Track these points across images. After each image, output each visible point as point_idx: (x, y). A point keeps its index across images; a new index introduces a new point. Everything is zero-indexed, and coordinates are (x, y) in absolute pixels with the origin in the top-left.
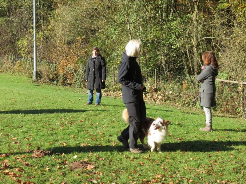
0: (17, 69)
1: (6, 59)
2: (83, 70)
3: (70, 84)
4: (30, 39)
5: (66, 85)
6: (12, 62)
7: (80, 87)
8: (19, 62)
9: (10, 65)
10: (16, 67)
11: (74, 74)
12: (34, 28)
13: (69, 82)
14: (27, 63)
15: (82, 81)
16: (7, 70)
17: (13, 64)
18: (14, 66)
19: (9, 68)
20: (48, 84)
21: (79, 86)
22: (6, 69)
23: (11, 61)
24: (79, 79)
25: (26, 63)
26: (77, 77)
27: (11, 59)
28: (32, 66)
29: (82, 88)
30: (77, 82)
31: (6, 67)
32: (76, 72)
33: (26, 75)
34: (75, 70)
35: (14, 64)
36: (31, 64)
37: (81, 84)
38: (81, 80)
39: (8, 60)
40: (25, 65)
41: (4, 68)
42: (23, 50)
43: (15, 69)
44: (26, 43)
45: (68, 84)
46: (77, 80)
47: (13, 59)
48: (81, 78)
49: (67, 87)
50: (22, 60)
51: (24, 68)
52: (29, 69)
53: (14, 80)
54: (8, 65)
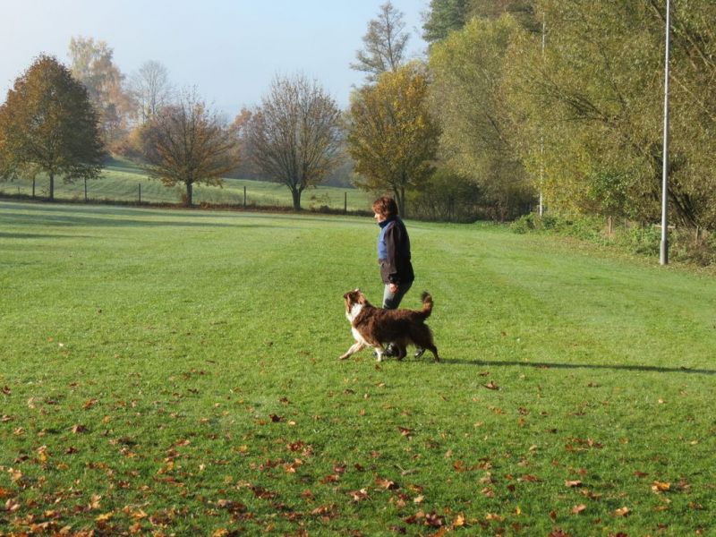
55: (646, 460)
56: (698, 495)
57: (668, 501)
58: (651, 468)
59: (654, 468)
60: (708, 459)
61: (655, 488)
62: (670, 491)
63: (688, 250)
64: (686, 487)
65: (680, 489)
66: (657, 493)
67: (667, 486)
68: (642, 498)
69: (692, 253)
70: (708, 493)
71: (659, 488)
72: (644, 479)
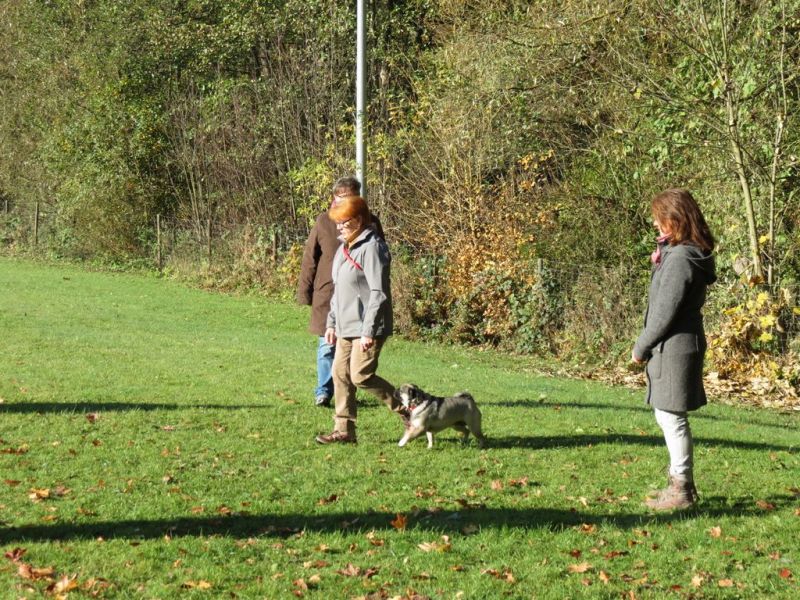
0: (290, 276)
1: (247, 237)
2: (544, 285)
3: (495, 340)
4: (340, 160)
5: (479, 342)
6: (269, 252)
7: (534, 352)
8: (295, 251)
9: (260, 260)
10: (284, 269)
11: (512, 301)
12: (359, 120)
13: (489, 330)
15: (542, 328)
16: (250, 281)
17: (272, 258)
18: (276, 267)
19: (259, 272)
20: (407, 338)
21: (530, 348)
22: (244, 276)
23: (266, 246)
24: (529, 318)
26: (521, 311)
27: (267, 239)
29: (542, 356)
30: (522, 329)
31: (248, 269)
32: (516, 292)
34: (513, 285)
35: (276, 258)
37: (536, 337)
38: (537, 322)
39: (253, 241)
41: (241, 273)
42: (312, 202)
43: (282, 277)
44: (325, 178)
45: (487, 337)
46: (520, 324)
47: (273, 238)
48: (539, 316)
49: (481, 349)
53: (279, 321)
54: (253, 262)
55: (11, 466)
56: (83, 500)
57: (54, 509)
58: (20, 475)
59: (23, 474)
60: (80, 460)
61: (33, 496)
62: (50, 497)
64: (66, 492)
65: (60, 495)
66: (37, 502)
67: (45, 493)
68: (23, 509)
70: (93, 497)
71: (39, 497)
72: (17, 488)
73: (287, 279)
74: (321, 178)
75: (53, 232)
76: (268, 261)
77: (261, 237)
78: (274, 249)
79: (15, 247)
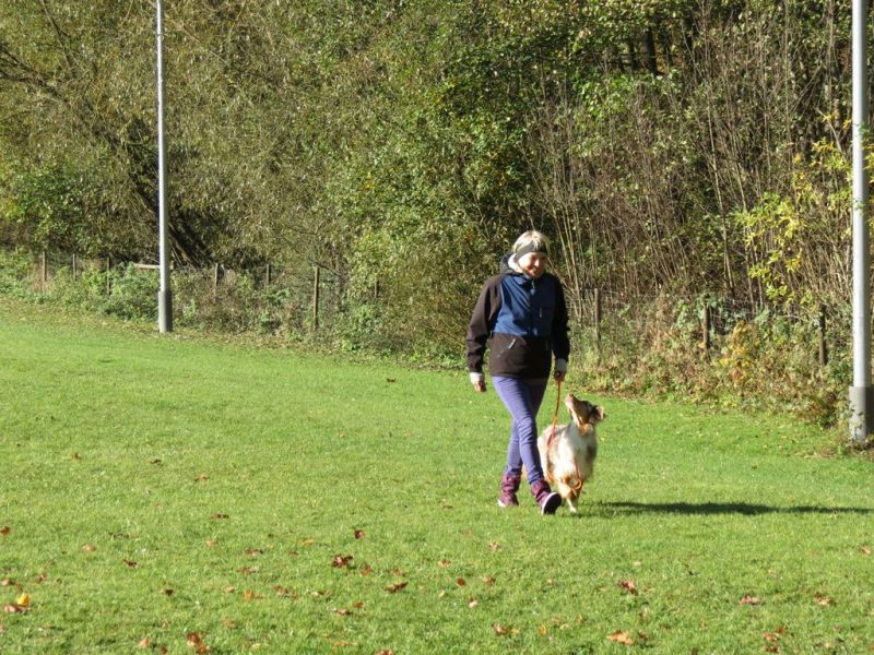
0: (733, 372)
1: (659, 314)
4: (816, 196)
6: (696, 336)
8: (741, 333)
9: (682, 349)
10: (725, 361)
14: (794, 340)
16: (666, 379)
17: (702, 345)
18: (708, 359)
19: (682, 367)
22: (659, 373)
23: (691, 327)
25: (784, 337)
27: (691, 317)
28: (826, 361)
31: (663, 362)
33: (789, 407)
35: (708, 345)
36: (816, 341)
39: (670, 319)
40: (779, 349)
41: (652, 369)
43: (718, 374)
44: (793, 224)
47: (702, 315)
50: (761, 318)
51: (776, 369)
52: (809, 376)
53: (732, 440)
54: (671, 352)
63: (199, 306)
69: (208, 311)
73: (730, 379)
74: (787, 222)
75: (344, 309)
76: (695, 350)
77: (683, 314)
78: (704, 332)
79: (284, 334)
